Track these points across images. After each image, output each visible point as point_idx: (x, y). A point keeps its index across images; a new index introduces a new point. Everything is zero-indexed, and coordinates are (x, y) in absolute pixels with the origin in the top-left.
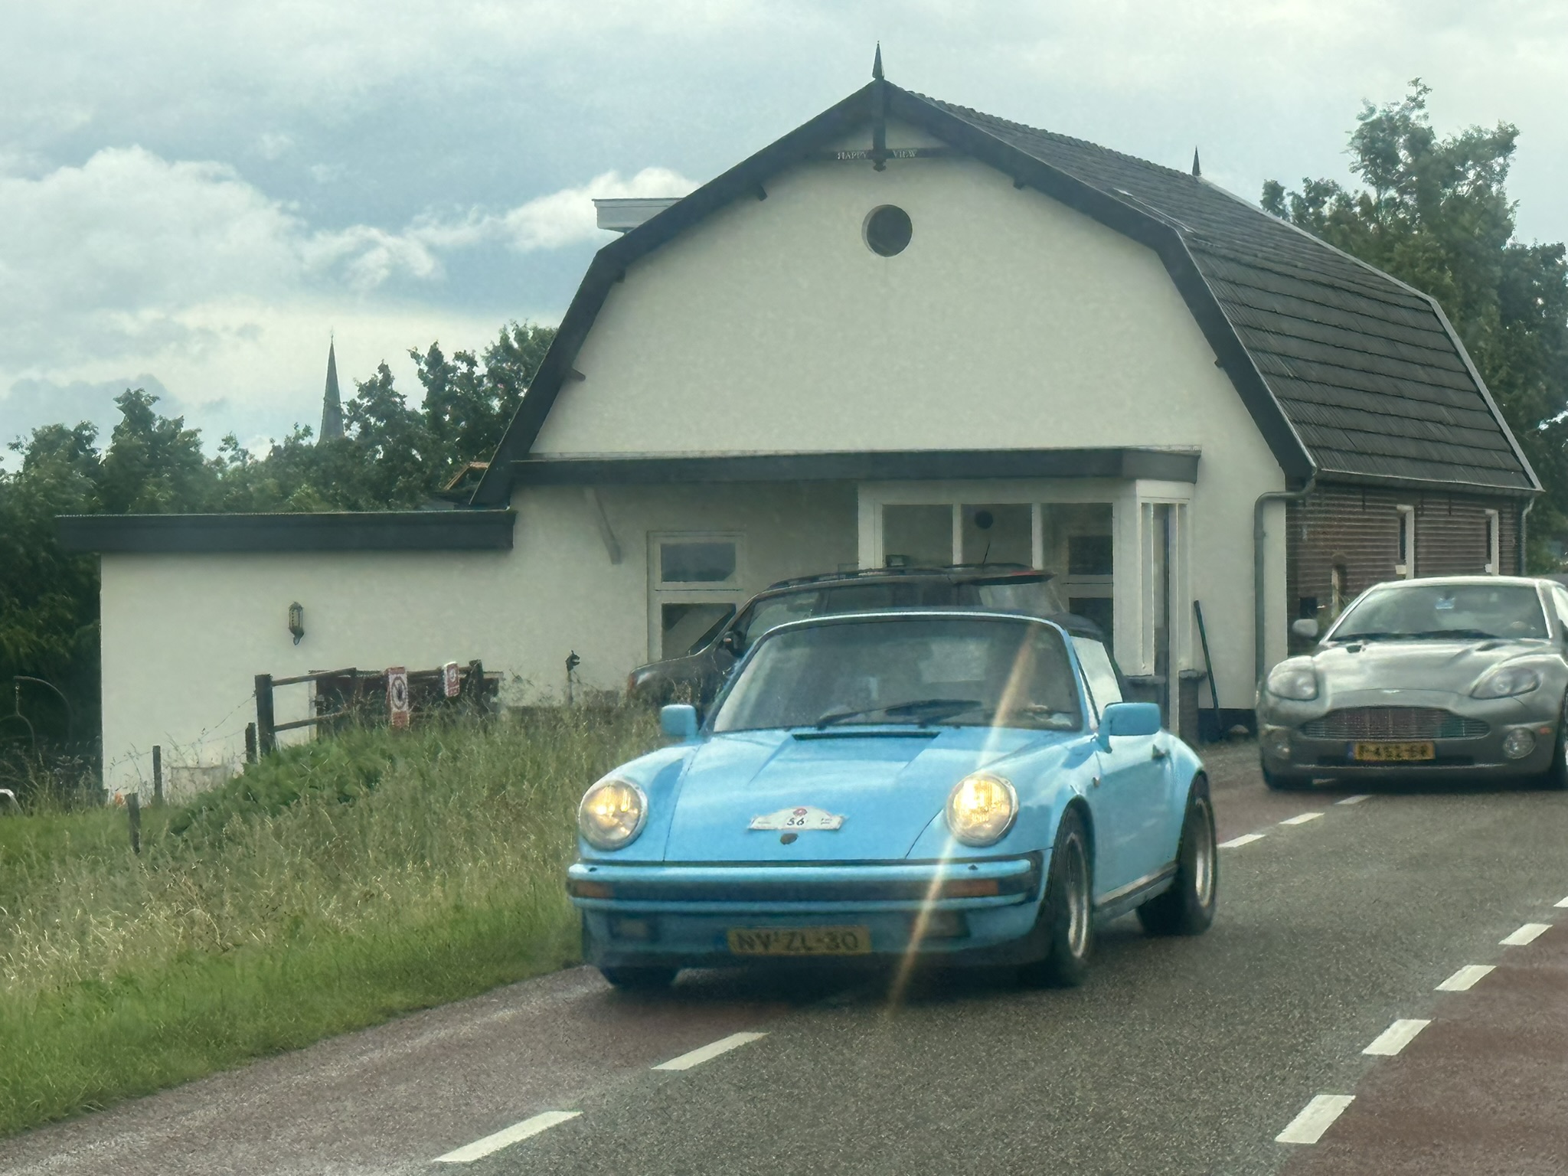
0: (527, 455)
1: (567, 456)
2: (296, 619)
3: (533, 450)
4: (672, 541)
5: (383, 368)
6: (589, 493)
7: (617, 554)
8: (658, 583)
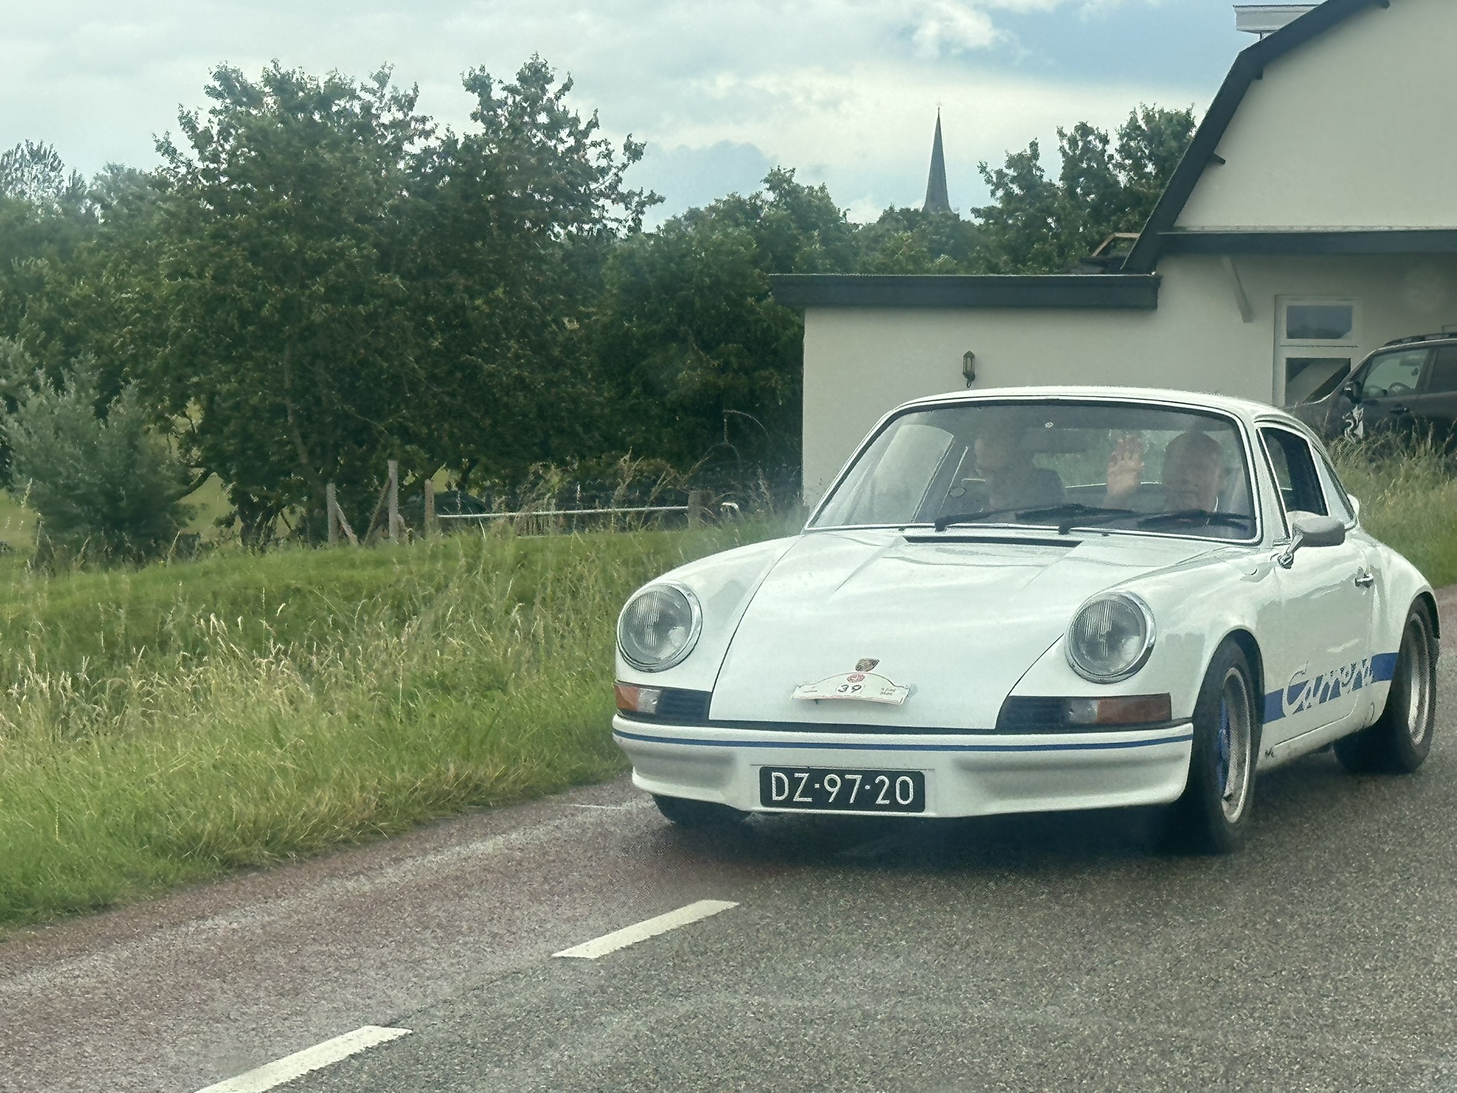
0: (1171, 228)
1: (1206, 229)
2: (969, 365)
3: (1178, 224)
4: (1297, 304)
5: (1034, 145)
6: (1226, 261)
7: (1248, 315)
8: (1284, 339)
